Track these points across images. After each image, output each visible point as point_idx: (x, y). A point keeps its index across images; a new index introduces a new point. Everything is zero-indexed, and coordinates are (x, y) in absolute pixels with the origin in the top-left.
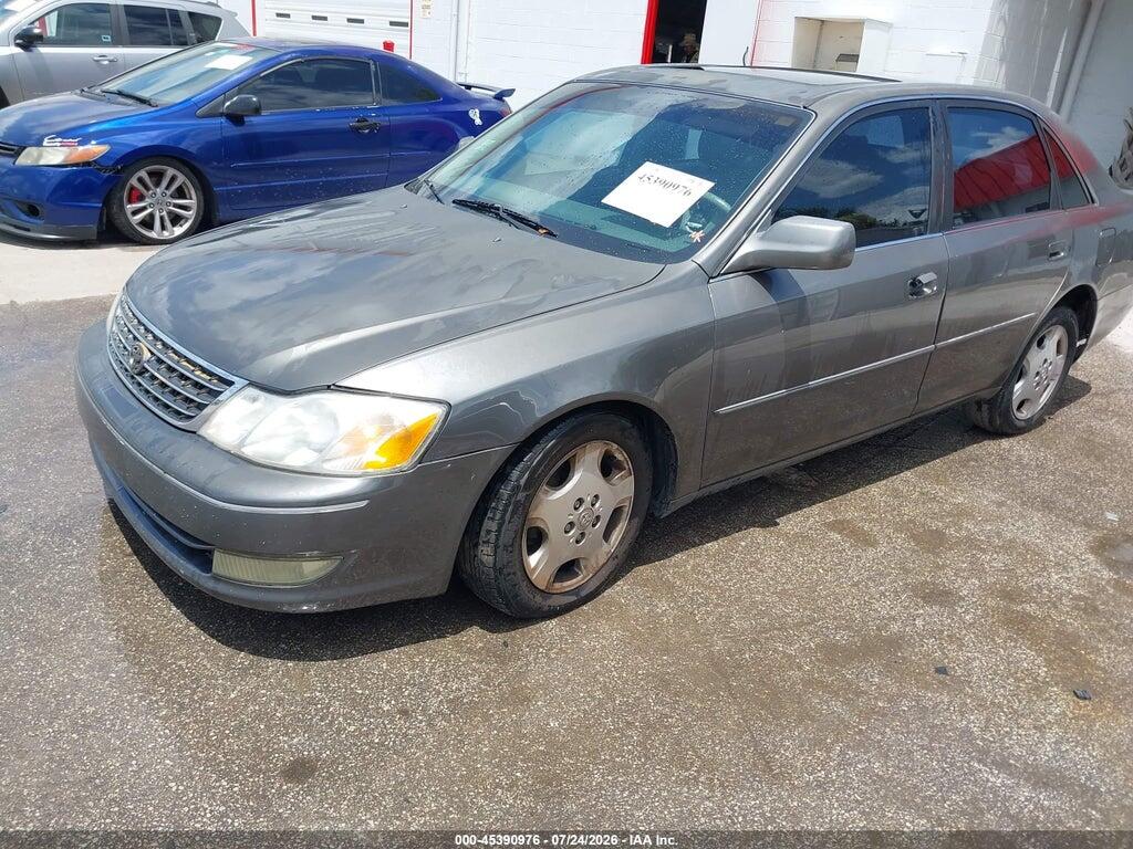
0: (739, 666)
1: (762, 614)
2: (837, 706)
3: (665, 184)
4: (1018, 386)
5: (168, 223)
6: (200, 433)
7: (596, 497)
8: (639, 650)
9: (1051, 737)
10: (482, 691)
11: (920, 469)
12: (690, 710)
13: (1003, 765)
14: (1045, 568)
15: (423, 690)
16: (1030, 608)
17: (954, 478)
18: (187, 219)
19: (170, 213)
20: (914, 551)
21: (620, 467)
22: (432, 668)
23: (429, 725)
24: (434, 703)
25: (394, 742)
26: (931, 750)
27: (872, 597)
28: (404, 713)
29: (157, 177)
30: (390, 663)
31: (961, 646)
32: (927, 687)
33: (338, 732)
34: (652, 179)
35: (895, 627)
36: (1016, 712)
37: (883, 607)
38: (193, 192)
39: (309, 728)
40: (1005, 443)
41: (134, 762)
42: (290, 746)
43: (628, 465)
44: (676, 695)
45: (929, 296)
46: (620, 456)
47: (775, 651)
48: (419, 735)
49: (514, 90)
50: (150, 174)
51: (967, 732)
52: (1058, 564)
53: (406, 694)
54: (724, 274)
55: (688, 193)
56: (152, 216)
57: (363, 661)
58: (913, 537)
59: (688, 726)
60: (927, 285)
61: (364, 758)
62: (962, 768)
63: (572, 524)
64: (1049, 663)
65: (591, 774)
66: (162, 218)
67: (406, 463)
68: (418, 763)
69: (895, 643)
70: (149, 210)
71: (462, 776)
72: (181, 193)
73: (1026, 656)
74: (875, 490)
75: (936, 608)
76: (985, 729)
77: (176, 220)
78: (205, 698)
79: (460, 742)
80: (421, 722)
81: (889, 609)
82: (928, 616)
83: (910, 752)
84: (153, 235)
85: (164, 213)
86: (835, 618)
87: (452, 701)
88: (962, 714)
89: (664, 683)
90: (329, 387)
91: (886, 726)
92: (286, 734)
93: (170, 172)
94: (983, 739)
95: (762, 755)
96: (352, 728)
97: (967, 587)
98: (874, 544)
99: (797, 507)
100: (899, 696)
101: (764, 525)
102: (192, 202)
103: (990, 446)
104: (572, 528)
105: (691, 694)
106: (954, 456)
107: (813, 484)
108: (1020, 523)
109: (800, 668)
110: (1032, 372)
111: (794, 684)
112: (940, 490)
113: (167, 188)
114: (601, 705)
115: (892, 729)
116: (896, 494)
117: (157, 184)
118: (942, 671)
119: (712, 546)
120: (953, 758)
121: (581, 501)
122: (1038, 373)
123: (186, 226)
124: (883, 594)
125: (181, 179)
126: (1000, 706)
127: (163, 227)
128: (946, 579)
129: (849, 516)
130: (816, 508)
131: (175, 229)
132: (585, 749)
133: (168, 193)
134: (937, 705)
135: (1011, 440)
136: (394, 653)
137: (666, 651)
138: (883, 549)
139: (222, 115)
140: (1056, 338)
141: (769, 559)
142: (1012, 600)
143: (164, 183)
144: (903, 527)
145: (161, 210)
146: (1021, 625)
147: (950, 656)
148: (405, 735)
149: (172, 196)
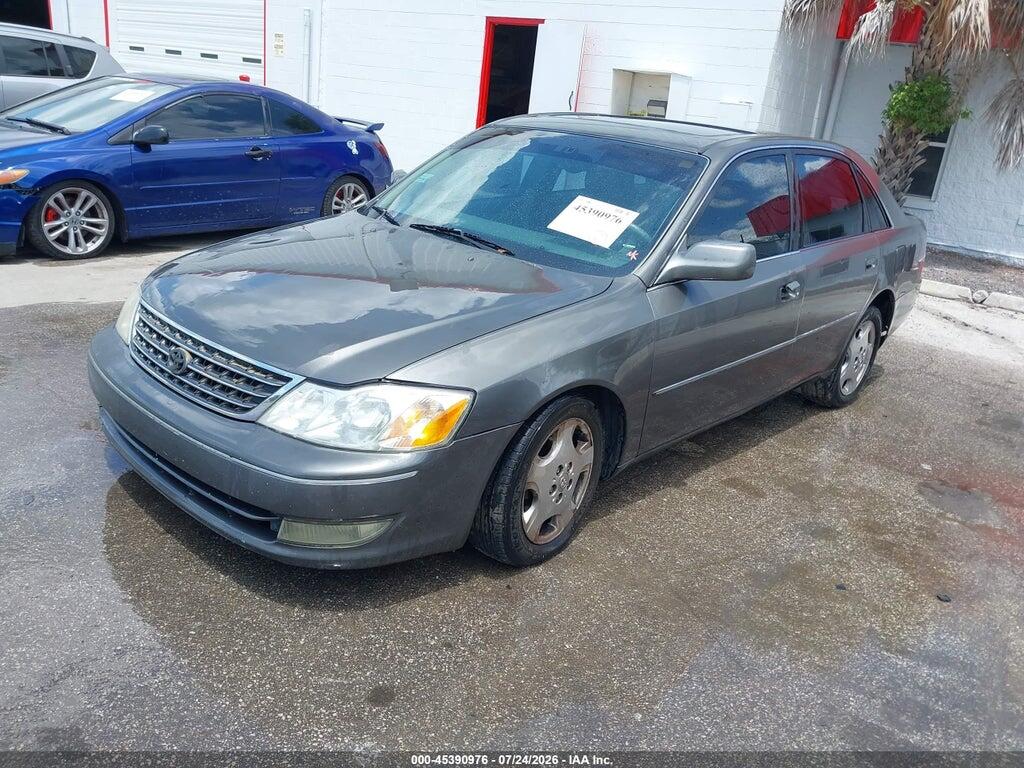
0: (694, 594)
1: (699, 553)
2: (774, 617)
3: (598, 213)
4: (844, 368)
5: (82, 240)
6: (259, 421)
7: (571, 464)
8: (614, 586)
9: (931, 629)
10: (503, 625)
11: (779, 436)
12: (668, 628)
13: (903, 652)
14: (890, 508)
15: (457, 627)
16: (889, 537)
17: (806, 443)
18: (99, 236)
19: (83, 230)
20: (794, 500)
21: (584, 439)
22: (457, 610)
23: (471, 653)
24: (469, 636)
25: (449, 668)
26: (851, 645)
27: (774, 536)
28: (449, 646)
29: (72, 198)
30: (422, 608)
31: (849, 569)
32: (835, 600)
33: (401, 663)
34: (587, 210)
35: (798, 557)
36: (901, 614)
37: (785, 543)
38: (105, 212)
39: (376, 663)
40: (836, 414)
41: (241, 700)
42: (366, 678)
43: (590, 438)
44: (654, 617)
45: (795, 299)
46: (585, 430)
47: (716, 580)
48: (466, 662)
49: (383, 124)
50: (66, 195)
51: (871, 630)
52: (899, 504)
53: (444, 630)
54: (657, 284)
55: (619, 221)
56: (66, 233)
57: (400, 608)
58: (790, 489)
59: (670, 641)
60: (794, 292)
61: (429, 683)
62: (875, 657)
63: (554, 487)
64: (914, 577)
65: (610, 681)
66: (76, 235)
67: (444, 439)
68: (473, 683)
69: (802, 569)
70: (65, 228)
71: (512, 690)
72: (93, 213)
73: (896, 573)
74: (750, 454)
75: (823, 541)
76: (884, 628)
77: (89, 236)
78: (279, 647)
79: (501, 664)
80: (464, 651)
81: (790, 545)
82: (817, 547)
83: (837, 648)
84: (68, 250)
85: (78, 231)
86: (753, 553)
87: (483, 634)
88: (865, 618)
89: (643, 610)
90: (380, 380)
91: (815, 630)
92: (360, 669)
93: (84, 193)
94: (885, 635)
95: (733, 657)
96: (411, 661)
97: (841, 524)
98: (763, 495)
99: (696, 469)
100: (817, 607)
101: (676, 485)
102: (104, 220)
103: (824, 417)
104: (554, 490)
105: (665, 617)
106: (801, 425)
107: (702, 450)
108: (864, 475)
109: (739, 592)
110: (853, 358)
111: (738, 605)
112: (800, 452)
113: (81, 208)
114: (599, 629)
115: (819, 632)
116: (767, 456)
117: (72, 204)
118: (841, 587)
119: (642, 503)
120: (868, 649)
121: (561, 467)
122: (856, 359)
123: (99, 242)
124: (781, 533)
125: (94, 200)
126: (889, 609)
127: (77, 244)
128: (824, 519)
129: (737, 474)
130: (711, 470)
131: (88, 245)
132: (599, 663)
133: (82, 212)
134: (845, 613)
135: (839, 411)
136: (422, 599)
137: (635, 586)
138: (770, 499)
139: (131, 142)
140: (867, 331)
141: (689, 511)
142: (875, 532)
143: (78, 204)
144: (781, 481)
145: (75, 229)
146: (887, 550)
147: (844, 576)
148: (456, 663)
149: (85, 215)
